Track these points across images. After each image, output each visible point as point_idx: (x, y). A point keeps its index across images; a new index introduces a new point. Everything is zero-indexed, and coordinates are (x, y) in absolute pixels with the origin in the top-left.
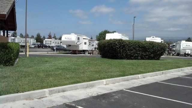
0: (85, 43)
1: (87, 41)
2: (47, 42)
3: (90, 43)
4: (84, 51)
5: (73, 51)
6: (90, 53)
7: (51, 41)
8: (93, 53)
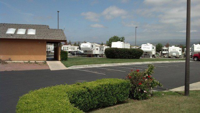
0: (97, 49)
1: (98, 48)
2: (65, 48)
3: (100, 49)
4: (96, 55)
5: (89, 55)
6: (101, 56)
7: (68, 47)
8: (102, 56)
